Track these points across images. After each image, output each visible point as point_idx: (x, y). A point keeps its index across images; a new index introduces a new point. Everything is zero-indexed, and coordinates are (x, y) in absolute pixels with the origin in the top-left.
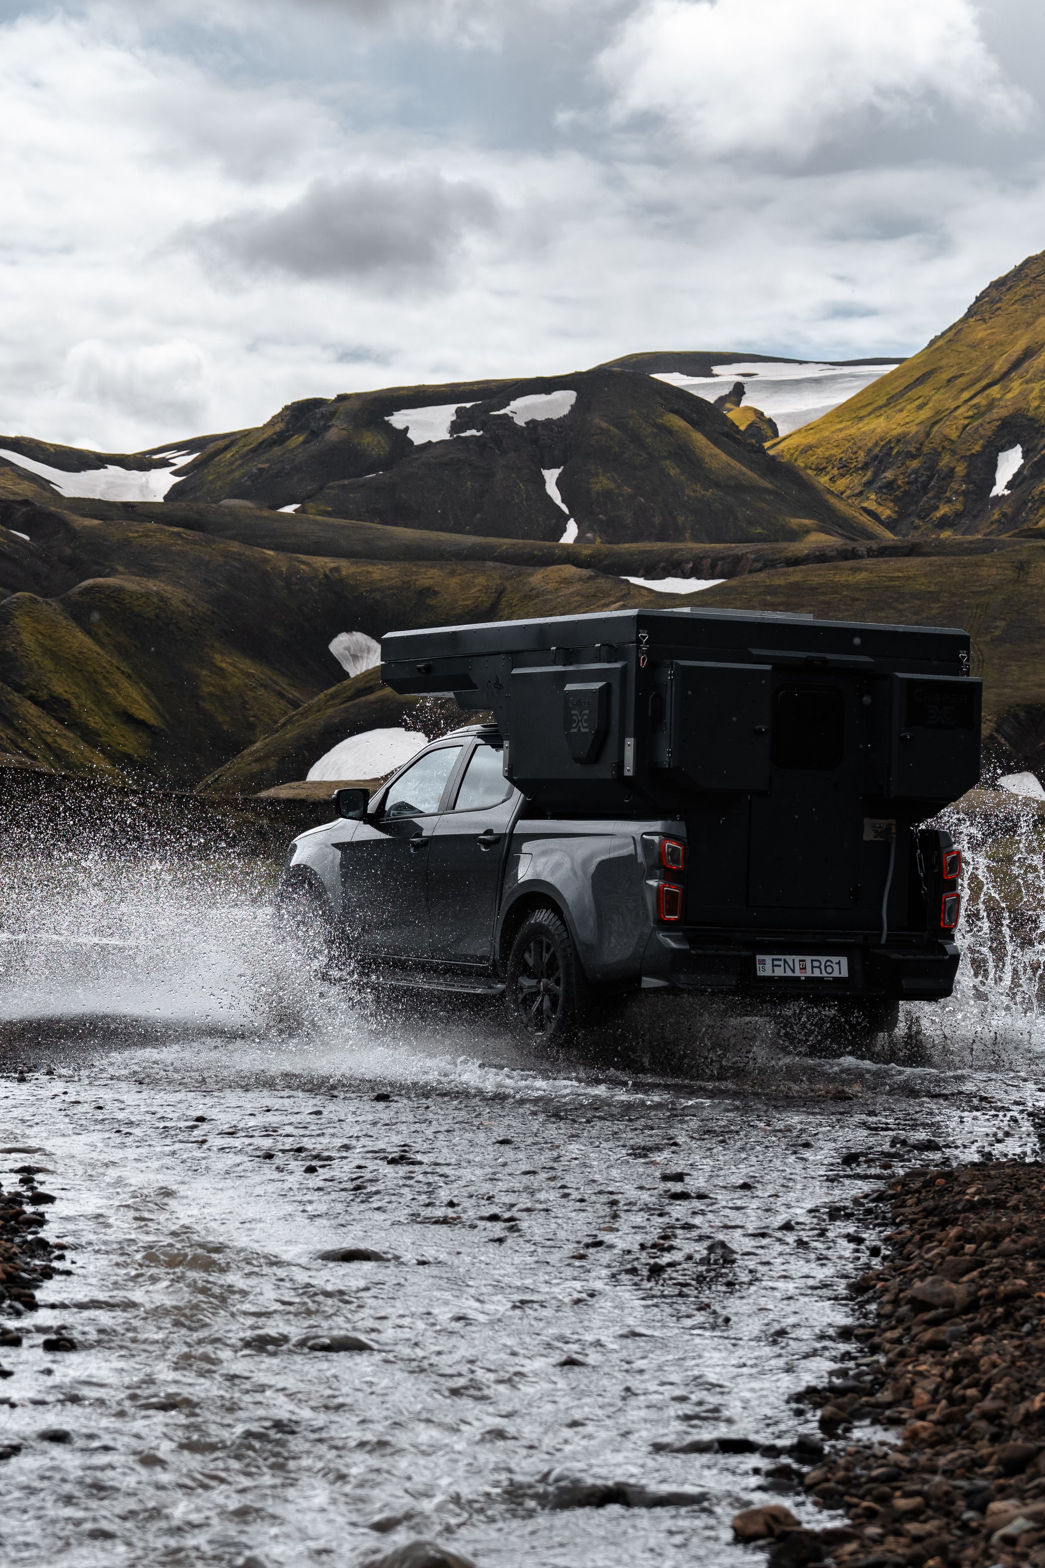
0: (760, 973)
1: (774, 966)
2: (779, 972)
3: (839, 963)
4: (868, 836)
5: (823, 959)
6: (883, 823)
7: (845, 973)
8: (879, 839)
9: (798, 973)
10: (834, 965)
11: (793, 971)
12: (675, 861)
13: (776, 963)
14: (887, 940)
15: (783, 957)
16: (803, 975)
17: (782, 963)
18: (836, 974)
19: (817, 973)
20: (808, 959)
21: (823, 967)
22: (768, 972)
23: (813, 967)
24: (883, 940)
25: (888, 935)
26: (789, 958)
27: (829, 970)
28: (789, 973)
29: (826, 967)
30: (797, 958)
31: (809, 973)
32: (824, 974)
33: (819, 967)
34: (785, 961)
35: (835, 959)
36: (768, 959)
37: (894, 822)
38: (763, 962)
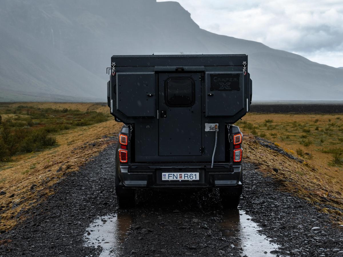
0: (163, 179)
1: (169, 176)
2: (171, 179)
3: (196, 175)
4: (207, 129)
5: (189, 174)
6: (213, 125)
7: (198, 178)
8: (212, 130)
9: (178, 179)
10: (193, 176)
11: (177, 178)
12: (124, 142)
13: (170, 175)
14: (213, 167)
15: (173, 173)
16: (180, 180)
17: (172, 175)
18: (194, 179)
19: (186, 179)
20: (183, 174)
21: (189, 176)
22: (167, 179)
23: (185, 177)
24: (212, 167)
25: (214, 165)
26: (175, 174)
27: (191, 177)
28: (175, 179)
29: (190, 176)
30: (178, 174)
31: (183, 179)
32: (189, 179)
33: (187, 177)
34: (174, 175)
35: (195, 173)
36: (167, 174)
37: (218, 124)
38: (165, 175)
